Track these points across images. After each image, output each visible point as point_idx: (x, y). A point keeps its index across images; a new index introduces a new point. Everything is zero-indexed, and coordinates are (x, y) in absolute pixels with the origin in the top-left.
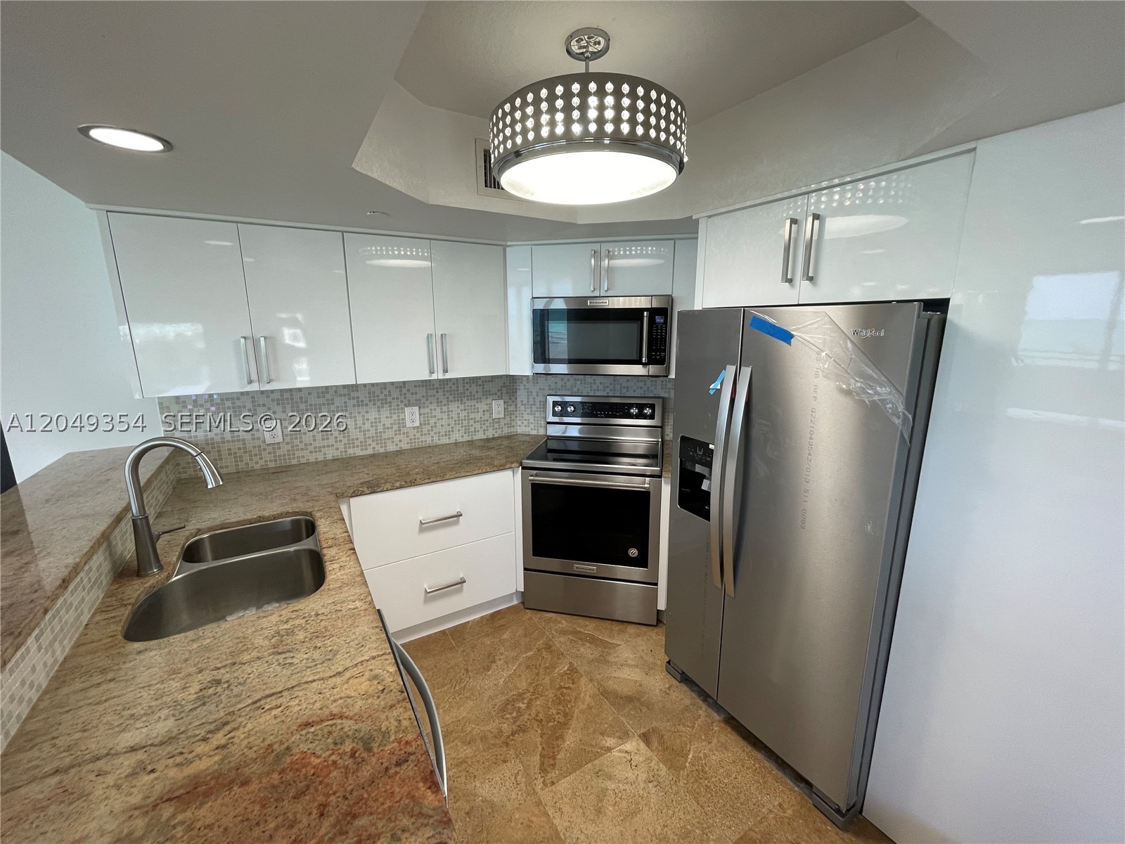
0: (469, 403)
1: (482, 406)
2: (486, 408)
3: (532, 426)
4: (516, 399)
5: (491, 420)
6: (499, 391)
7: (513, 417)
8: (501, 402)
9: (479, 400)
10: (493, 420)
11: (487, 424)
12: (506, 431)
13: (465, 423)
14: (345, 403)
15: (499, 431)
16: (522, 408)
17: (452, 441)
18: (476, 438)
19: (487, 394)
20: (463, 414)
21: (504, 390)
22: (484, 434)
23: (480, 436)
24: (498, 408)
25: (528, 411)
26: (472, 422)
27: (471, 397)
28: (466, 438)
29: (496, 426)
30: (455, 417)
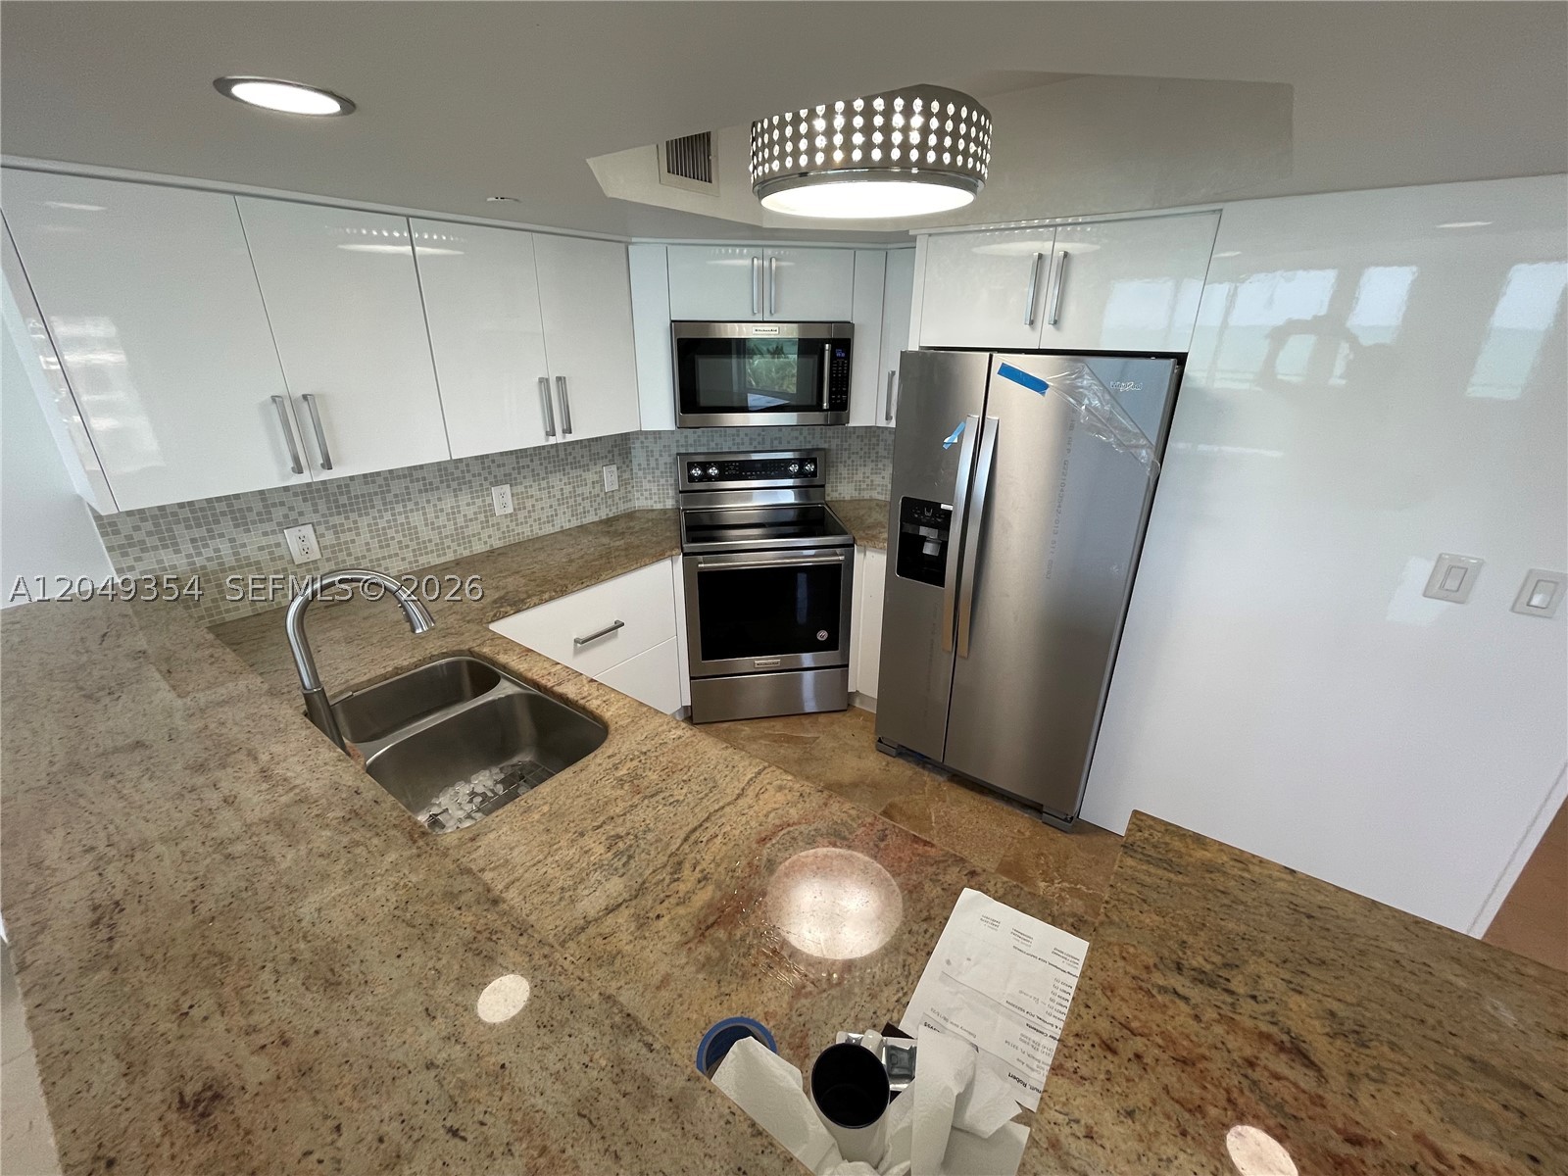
0: (574, 473)
1: (590, 476)
2: (596, 478)
3: (655, 498)
4: (631, 461)
5: (602, 495)
6: (609, 452)
7: (629, 488)
8: (614, 468)
9: (586, 468)
10: (606, 493)
11: (599, 500)
12: (622, 507)
13: (571, 502)
14: (407, 488)
15: (614, 509)
16: (640, 473)
17: (557, 529)
18: (586, 521)
19: (595, 458)
20: (568, 489)
21: (616, 450)
22: (596, 514)
23: (591, 518)
24: (610, 476)
25: (650, 477)
26: (579, 499)
27: (575, 465)
28: (575, 523)
29: (610, 502)
30: (558, 495)
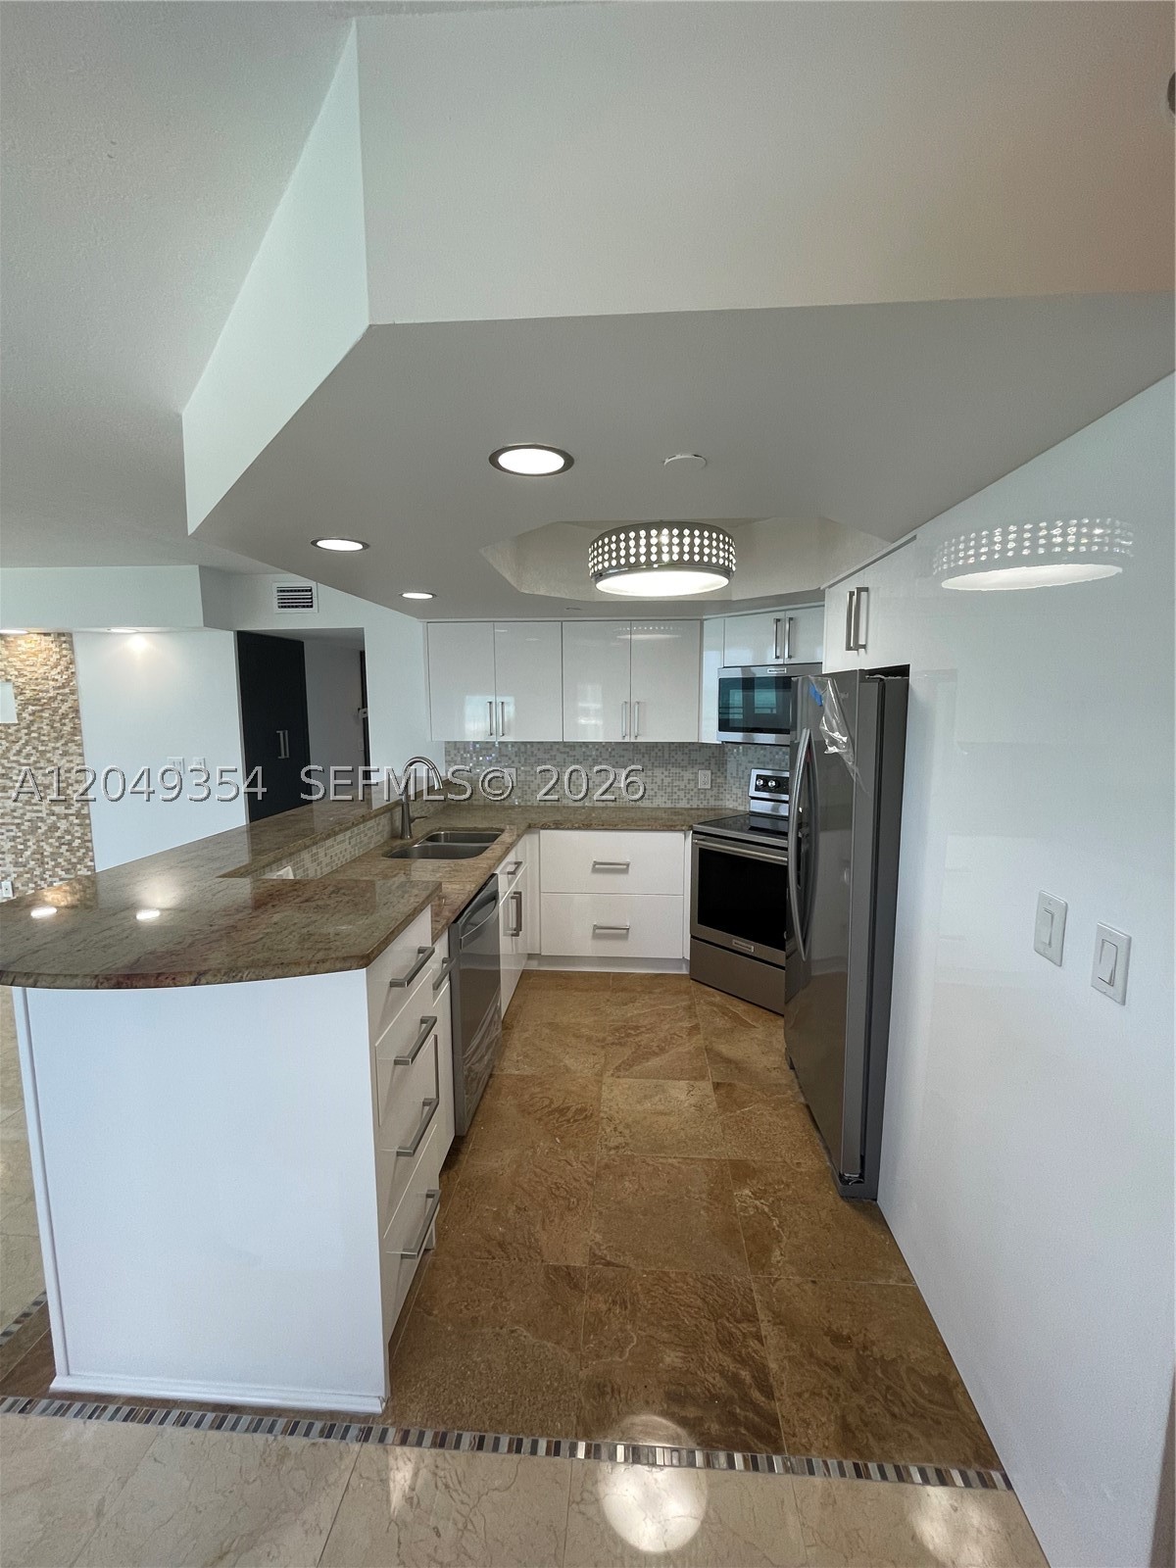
0: (674, 770)
1: (687, 775)
2: (692, 777)
3: (740, 801)
4: (726, 770)
5: (695, 790)
6: (707, 760)
7: (722, 790)
8: (709, 772)
9: (685, 768)
10: (699, 789)
11: (692, 793)
12: (712, 803)
13: (669, 790)
14: (565, 759)
15: (705, 803)
16: (732, 781)
17: (655, 805)
18: (678, 806)
19: (693, 763)
20: (667, 781)
21: (713, 761)
22: (688, 803)
23: (683, 804)
24: (704, 778)
25: (737, 785)
26: (676, 789)
27: (676, 764)
28: (669, 805)
29: (702, 796)
30: (659, 783)
